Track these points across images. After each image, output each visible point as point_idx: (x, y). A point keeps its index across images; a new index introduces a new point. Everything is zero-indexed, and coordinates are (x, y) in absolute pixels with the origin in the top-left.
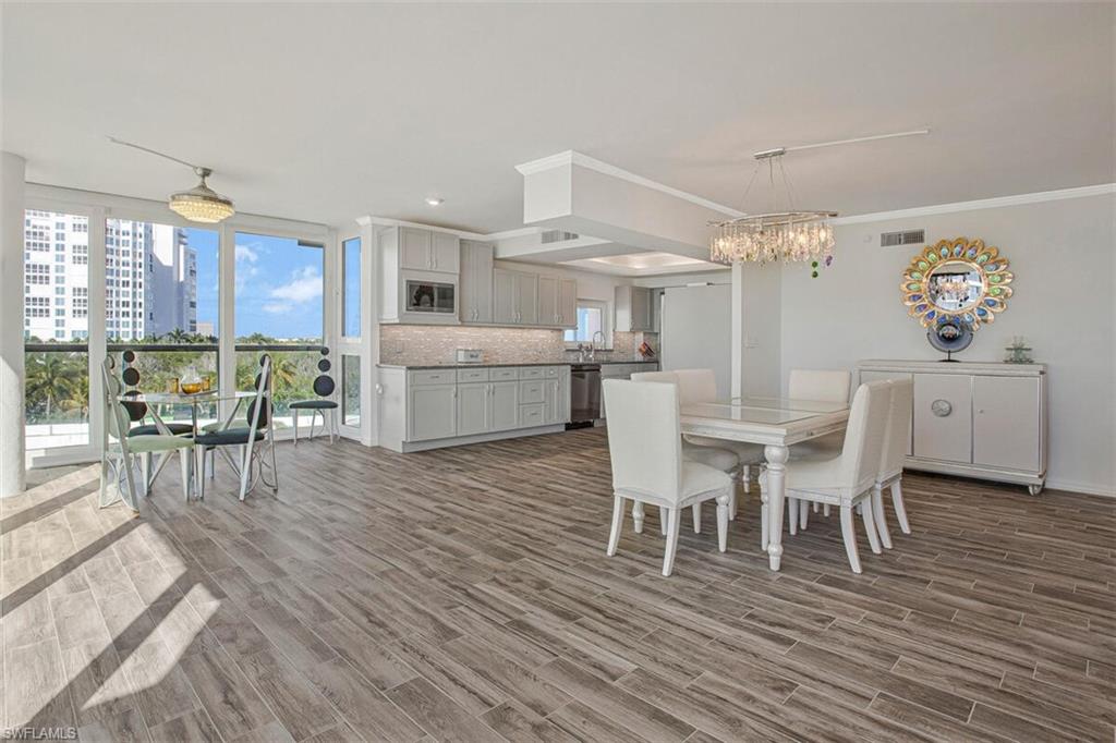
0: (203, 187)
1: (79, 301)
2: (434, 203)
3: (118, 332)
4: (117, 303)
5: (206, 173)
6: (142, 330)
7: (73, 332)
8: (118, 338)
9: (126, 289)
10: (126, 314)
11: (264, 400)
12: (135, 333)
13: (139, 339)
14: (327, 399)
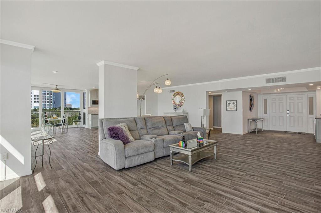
0: (56, 88)
1: (36, 99)
2: (94, 88)
3: (46, 107)
4: (46, 99)
5: (57, 86)
6: (52, 106)
7: (34, 107)
8: (46, 108)
9: (48, 95)
10: (48, 102)
11: (65, 119)
12: (50, 107)
13: (51, 109)
14: (80, 120)
